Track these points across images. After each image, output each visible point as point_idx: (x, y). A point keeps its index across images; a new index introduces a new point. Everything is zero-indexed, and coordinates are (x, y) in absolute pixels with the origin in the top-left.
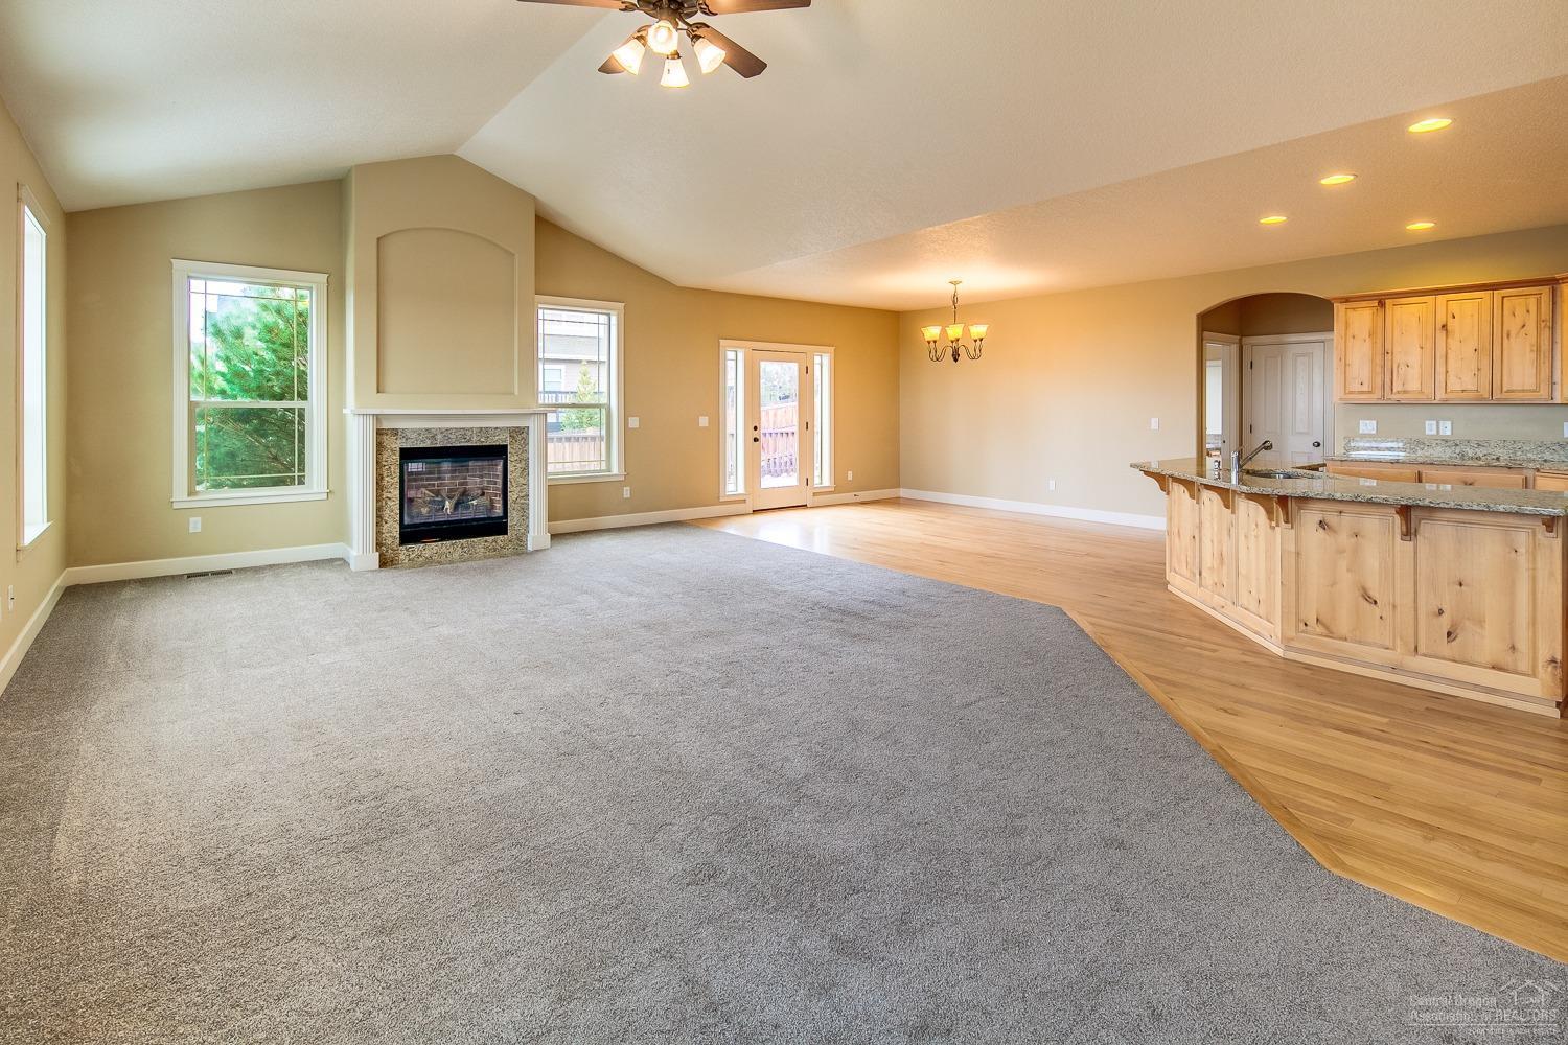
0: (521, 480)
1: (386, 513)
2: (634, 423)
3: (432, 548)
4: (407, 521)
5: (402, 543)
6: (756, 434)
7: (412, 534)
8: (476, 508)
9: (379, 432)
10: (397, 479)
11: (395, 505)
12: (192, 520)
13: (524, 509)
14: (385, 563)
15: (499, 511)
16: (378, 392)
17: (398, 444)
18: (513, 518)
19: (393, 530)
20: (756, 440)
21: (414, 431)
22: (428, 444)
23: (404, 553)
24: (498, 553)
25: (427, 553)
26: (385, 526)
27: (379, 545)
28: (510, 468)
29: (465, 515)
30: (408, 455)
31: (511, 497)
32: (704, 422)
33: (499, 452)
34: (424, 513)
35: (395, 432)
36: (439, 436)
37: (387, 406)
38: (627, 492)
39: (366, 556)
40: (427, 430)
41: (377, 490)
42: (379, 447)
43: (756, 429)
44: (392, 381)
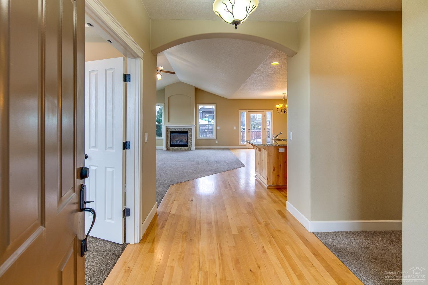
0: (191, 138)
1: (168, 142)
2: (219, 128)
3: (176, 148)
4: (172, 143)
6: (249, 131)
7: (173, 146)
8: (184, 142)
9: (167, 129)
10: (170, 136)
11: (170, 140)
13: (191, 143)
14: (168, 150)
15: (187, 143)
16: (169, 122)
17: (170, 131)
18: (189, 144)
19: (169, 145)
21: (173, 128)
23: (171, 148)
24: (186, 150)
25: (174, 149)
27: (167, 147)
28: (188, 135)
29: (182, 143)
30: (172, 132)
31: (189, 140)
32: (235, 128)
33: (187, 133)
34: (175, 142)
35: (170, 129)
36: (176, 130)
37: (168, 124)
38: (217, 142)
39: (165, 148)
40: (175, 128)
41: (167, 138)
42: (167, 131)
43: (249, 129)
44: (171, 120)
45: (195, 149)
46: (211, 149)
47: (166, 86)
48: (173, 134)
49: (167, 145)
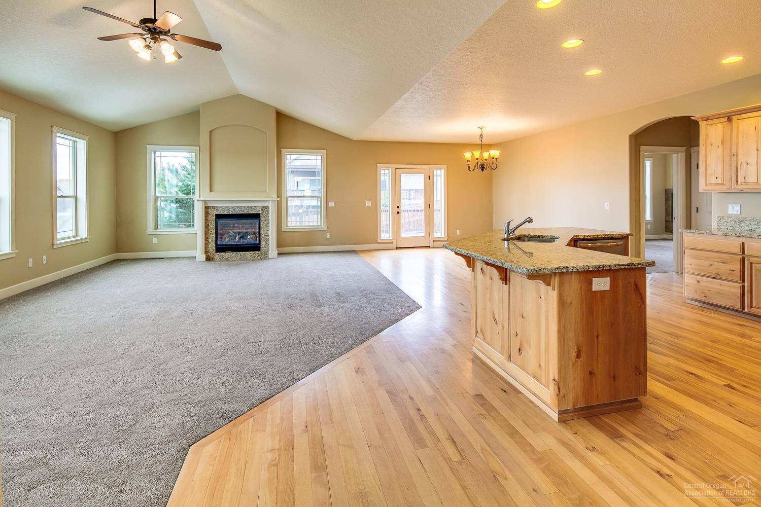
0: (266, 229)
1: (210, 240)
2: (331, 204)
3: (229, 254)
4: (219, 243)
5: (216, 252)
6: (398, 210)
7: (220, 249)
8: (250, 239)
9: (206, 208)
10: (214, 226)
11: (213, 236)
12: (154, 239)
13: (267, 241)
14: (208, 259)
15: (258, 242)
16: (211, 191)
17: (215, 212)
18: (263, 245)
19: (212, 246)
20: (398, 213)
21: (221, 207)
22: (226, 213)
23: (218, 256)
24: (255, 259)
25: (226, 257)
26: (210, 245)
27: (206, 252)
28: (261, 223)
29: (245, 242)
30: (219, 217)
31: (262, 235)
32: (368, 204)
33: (257, 216)
34: (227, 240)
35: (213, 208)
36: (231, 209)
37: (209, 197)
38: (328, 235)
39: (201, 257)
40: (227, 207)
41: (206, 231)
42: (207, 214)
43: (398, 207)
44: (216, 187)
45: (279, 254)
46: (318, 252)
47: (203, 104)
48: (221, 222)
49: (206, 248)
